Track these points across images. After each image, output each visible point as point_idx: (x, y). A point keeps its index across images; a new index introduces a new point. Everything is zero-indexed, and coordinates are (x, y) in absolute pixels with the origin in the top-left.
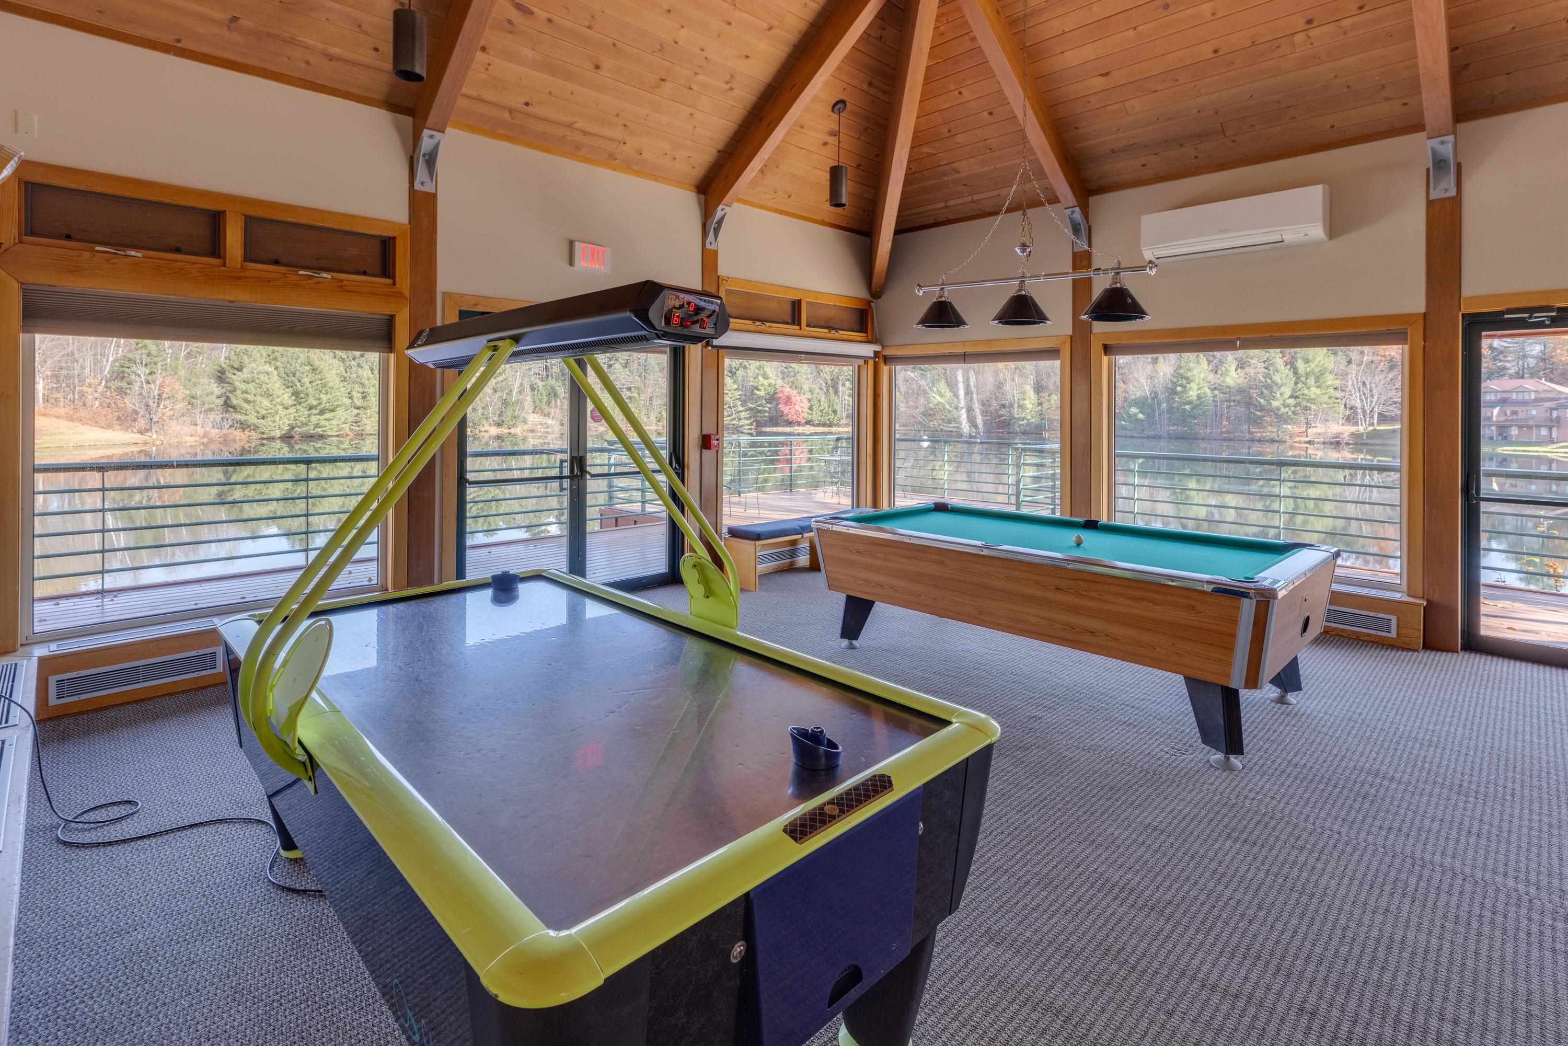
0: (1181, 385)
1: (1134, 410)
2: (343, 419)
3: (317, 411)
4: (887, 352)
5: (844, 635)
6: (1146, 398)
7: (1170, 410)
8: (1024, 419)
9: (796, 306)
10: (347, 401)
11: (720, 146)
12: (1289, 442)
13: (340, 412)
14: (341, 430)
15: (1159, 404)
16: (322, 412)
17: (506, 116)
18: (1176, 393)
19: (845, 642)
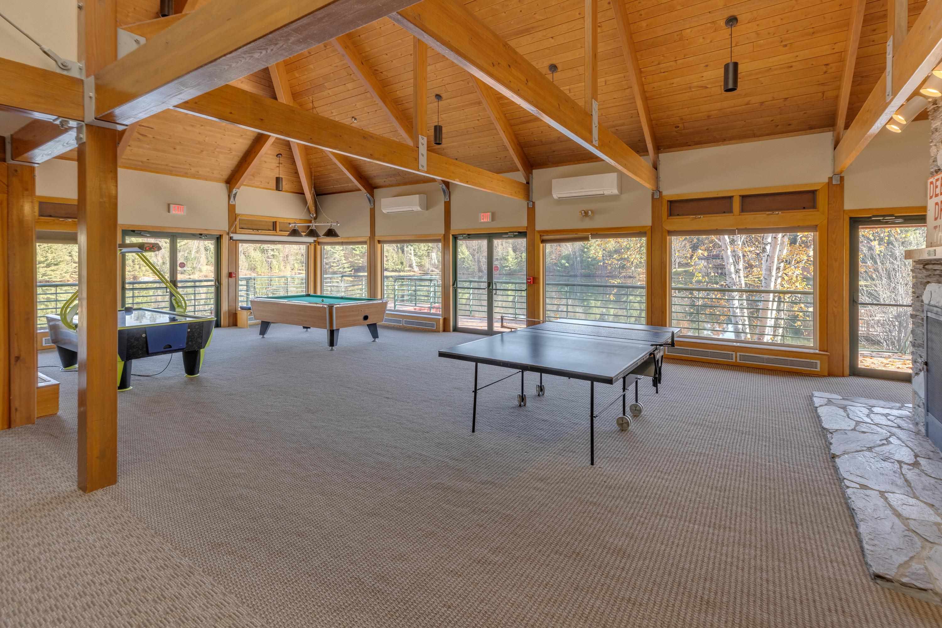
0: (587, 248)
1: (563, 261)
2: (65, 270)
3: (45, 265)
4: (319, 241)
5: (260, 334)
6: (570, 255)
7: (582, 262)
8: (508, 266)
9: (275, 224)
10: (68, 258)
11: (232, 169)
12: (638, 278)
13: (62, 265)
14: (63, 277)
15: (576, 258)
16: (48, 266)
17: (141, 163)
18: (584, 252)
19: (261, 336)
